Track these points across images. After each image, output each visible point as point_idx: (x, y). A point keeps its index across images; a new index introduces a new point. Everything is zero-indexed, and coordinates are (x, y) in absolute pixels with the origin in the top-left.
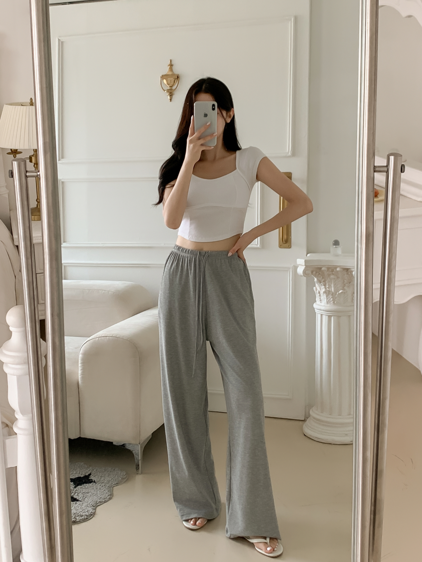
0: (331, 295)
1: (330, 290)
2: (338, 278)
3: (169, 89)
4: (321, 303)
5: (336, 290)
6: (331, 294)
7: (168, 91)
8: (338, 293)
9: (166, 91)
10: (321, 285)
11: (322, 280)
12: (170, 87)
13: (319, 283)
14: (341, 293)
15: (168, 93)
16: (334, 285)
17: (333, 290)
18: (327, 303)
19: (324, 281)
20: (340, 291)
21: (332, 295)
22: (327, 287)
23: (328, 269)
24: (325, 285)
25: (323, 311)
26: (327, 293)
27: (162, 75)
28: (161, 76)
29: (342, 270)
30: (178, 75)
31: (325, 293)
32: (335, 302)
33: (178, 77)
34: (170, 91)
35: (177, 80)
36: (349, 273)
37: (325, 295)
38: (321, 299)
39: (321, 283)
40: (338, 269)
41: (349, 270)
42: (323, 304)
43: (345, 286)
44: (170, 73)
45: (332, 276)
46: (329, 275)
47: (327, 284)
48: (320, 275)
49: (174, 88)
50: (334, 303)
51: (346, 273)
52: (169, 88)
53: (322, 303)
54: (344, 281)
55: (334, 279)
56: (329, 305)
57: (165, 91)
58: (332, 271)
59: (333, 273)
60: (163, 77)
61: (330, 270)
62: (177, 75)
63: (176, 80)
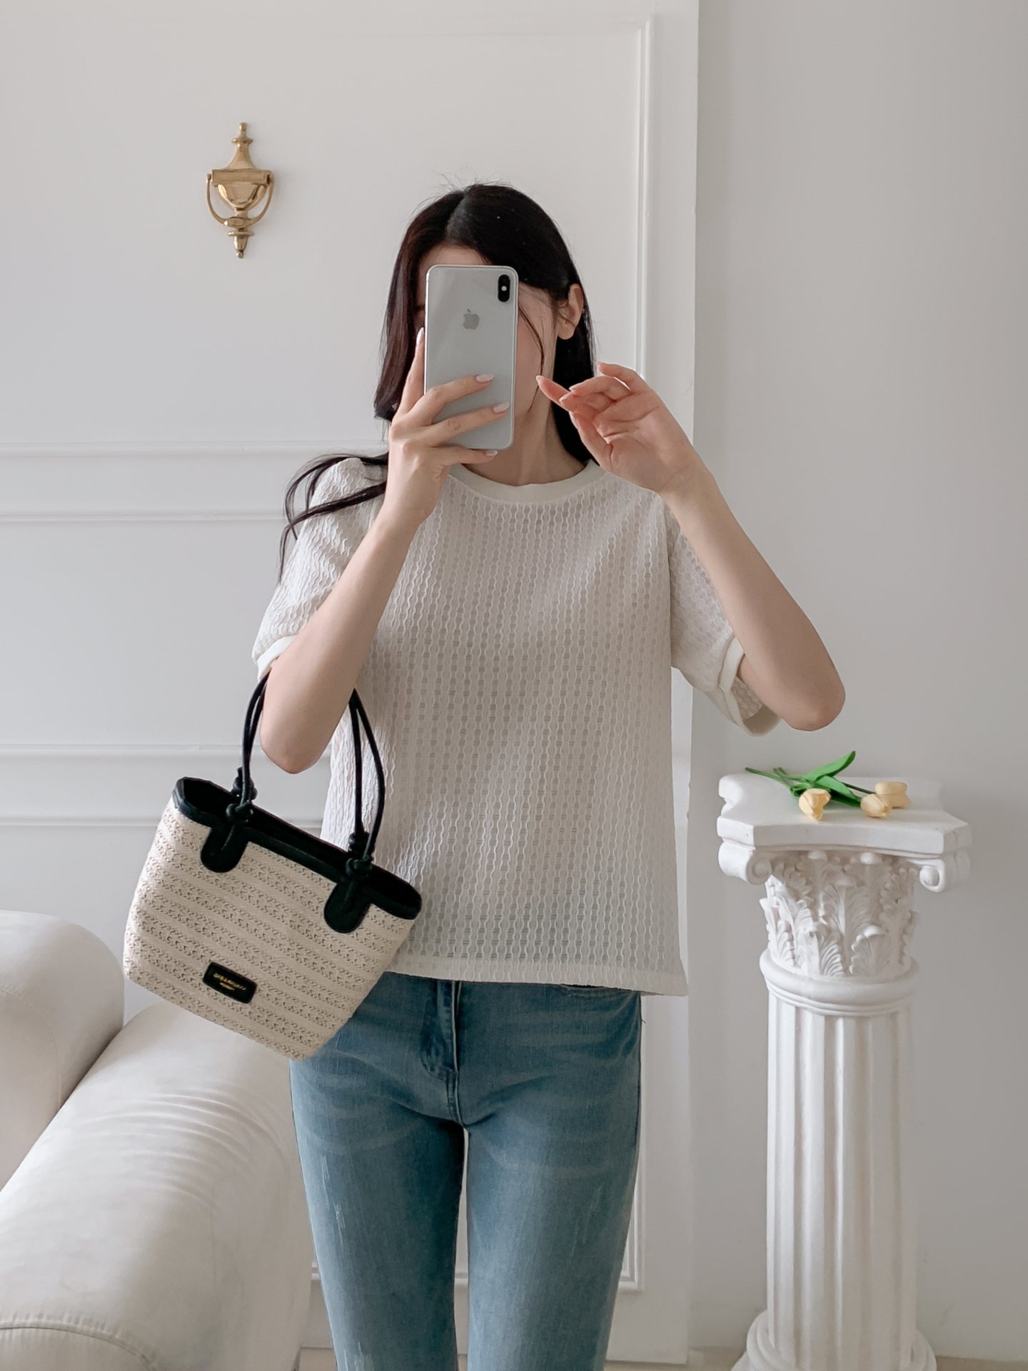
0: (838, 943)
1: (833, 924)
2: (861, 884)
3: (236, 215)
4: (795, 964)
5: (853, 928)
6: (833, 942)
7: (233, 221)
8: (859, 938)
9: (226, 223)
10: (801, 905)
11: (803, 890)
12: (239, 209)
13: (791, 901)
14: (873, 937)
15: (233, 229)
16: (849, 909)
17: (842, 927)
18: (823, 969)
19: (809, 895)
20: (865, 928)
21: (840, 943)
22: (821, 913)
23: (830, 855)
24: (813, 906)
25: (809, 998)
26: (824, 935)
27: (214, 171)
28: (211, 173)
29: (879, 860)
30: (270, 172)
31: (815, 937)
32: (851, 969)
33: (269, 180)
34: (240, 223)
35: (264, 192)
36: (902, 870)
37: (814, 943)
38: (795, 951)
39: (797, 900)
40: (867, 859)
41: (901, 862)
42: (804, 970)
43: (882, 910)
44: (242, 165)
45: (843, 882)
46: (830, 875)
47: (822, 905)
48: (799, 874)
49: (254, 213)
50: (846, 970)
51: (890, 869)
52: (237, 213)
53: (800, 967)
54: (879, 894)
55: (848, 889)
56: (827, 978)
57: (221, 220)
58: (845, 861)
59: (847, 868)
60: (217, 177)
61: (838, 859)
62: (266, 171)
63: (262, 187)
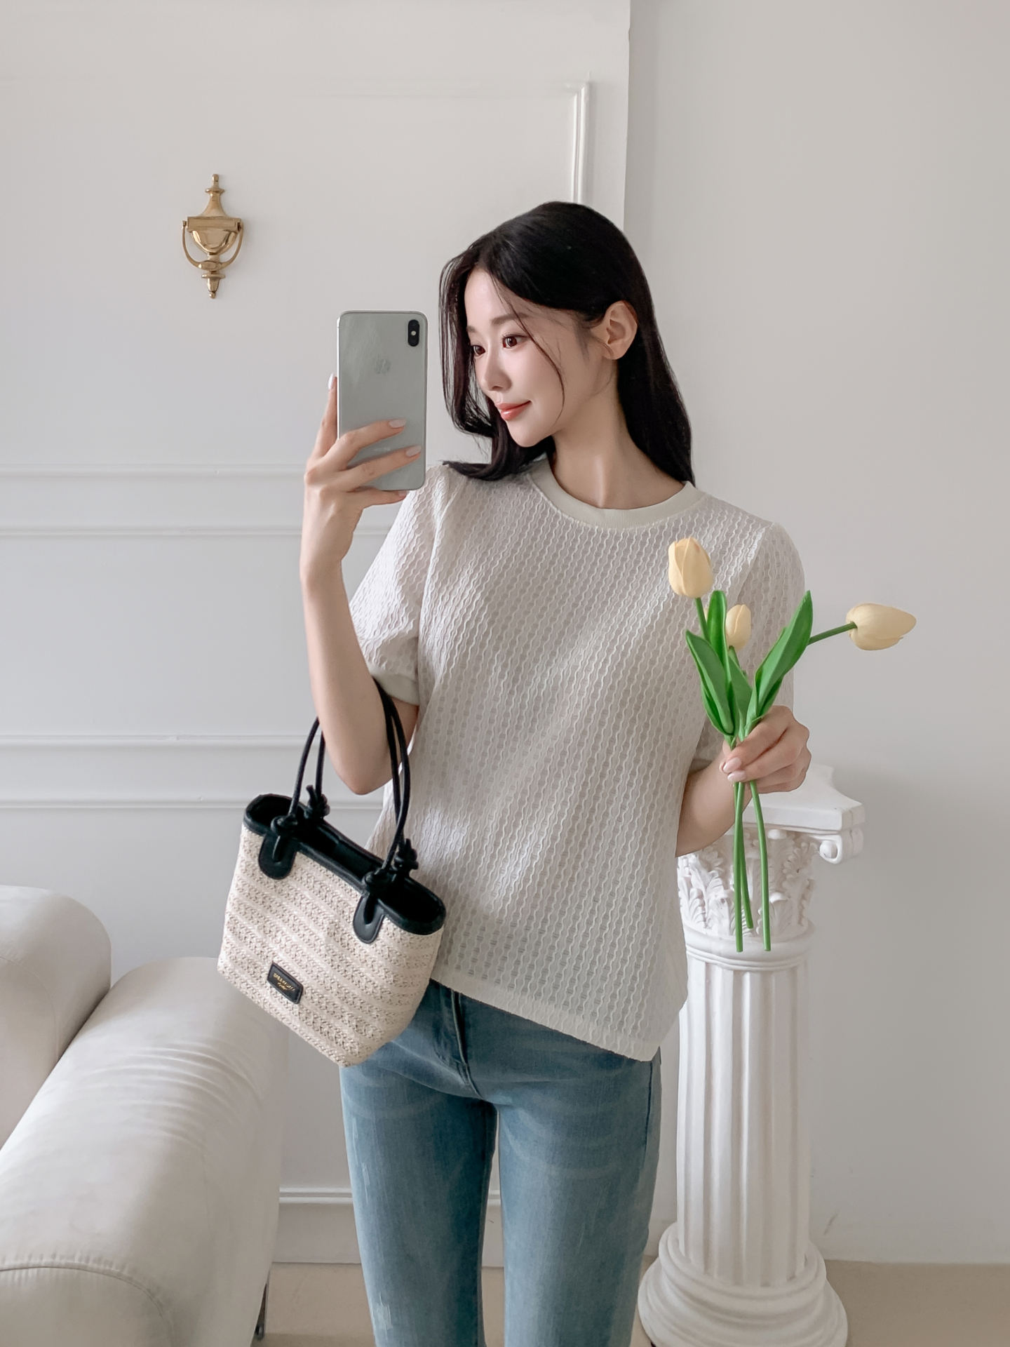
3: (209, 259)
4: (706, 926)
7: (206, 265)
9: (200, 266)
12: (211, 254)
14: (776, 902)
15: (206, 272)
16: (756, 878)
17: (750, 895)
19: (720, 866)
24: (724, 876)
25: (719, 954)
26: (733, 902)
27: (189, 218)
28: (187, 220)
29: (784, 836)
32: (757, 930)
33: (239, 227)
34: (213, 266)
35: (235, 237)
36: (803, 844)
37: (725, 908)
38: (706, 915)
39: (710, 870)
41: (803, 837)
42: (715, 931)
44: (214, 213)
49: (225, 257)
50: (752, 932)
53: (710, 928)
54: (783, 865)
55: (756, 861)
57: (196, 264)
58: (754, 836)
59: (755, 842)
60: (191, 224)
61: (748, 835)
62: (236, 219)
63: (233, 234)
